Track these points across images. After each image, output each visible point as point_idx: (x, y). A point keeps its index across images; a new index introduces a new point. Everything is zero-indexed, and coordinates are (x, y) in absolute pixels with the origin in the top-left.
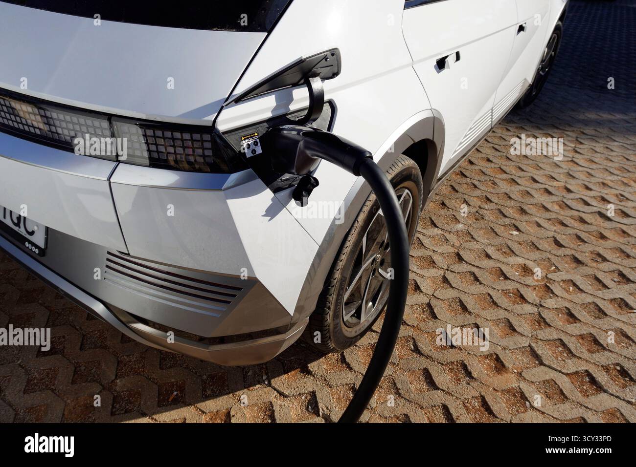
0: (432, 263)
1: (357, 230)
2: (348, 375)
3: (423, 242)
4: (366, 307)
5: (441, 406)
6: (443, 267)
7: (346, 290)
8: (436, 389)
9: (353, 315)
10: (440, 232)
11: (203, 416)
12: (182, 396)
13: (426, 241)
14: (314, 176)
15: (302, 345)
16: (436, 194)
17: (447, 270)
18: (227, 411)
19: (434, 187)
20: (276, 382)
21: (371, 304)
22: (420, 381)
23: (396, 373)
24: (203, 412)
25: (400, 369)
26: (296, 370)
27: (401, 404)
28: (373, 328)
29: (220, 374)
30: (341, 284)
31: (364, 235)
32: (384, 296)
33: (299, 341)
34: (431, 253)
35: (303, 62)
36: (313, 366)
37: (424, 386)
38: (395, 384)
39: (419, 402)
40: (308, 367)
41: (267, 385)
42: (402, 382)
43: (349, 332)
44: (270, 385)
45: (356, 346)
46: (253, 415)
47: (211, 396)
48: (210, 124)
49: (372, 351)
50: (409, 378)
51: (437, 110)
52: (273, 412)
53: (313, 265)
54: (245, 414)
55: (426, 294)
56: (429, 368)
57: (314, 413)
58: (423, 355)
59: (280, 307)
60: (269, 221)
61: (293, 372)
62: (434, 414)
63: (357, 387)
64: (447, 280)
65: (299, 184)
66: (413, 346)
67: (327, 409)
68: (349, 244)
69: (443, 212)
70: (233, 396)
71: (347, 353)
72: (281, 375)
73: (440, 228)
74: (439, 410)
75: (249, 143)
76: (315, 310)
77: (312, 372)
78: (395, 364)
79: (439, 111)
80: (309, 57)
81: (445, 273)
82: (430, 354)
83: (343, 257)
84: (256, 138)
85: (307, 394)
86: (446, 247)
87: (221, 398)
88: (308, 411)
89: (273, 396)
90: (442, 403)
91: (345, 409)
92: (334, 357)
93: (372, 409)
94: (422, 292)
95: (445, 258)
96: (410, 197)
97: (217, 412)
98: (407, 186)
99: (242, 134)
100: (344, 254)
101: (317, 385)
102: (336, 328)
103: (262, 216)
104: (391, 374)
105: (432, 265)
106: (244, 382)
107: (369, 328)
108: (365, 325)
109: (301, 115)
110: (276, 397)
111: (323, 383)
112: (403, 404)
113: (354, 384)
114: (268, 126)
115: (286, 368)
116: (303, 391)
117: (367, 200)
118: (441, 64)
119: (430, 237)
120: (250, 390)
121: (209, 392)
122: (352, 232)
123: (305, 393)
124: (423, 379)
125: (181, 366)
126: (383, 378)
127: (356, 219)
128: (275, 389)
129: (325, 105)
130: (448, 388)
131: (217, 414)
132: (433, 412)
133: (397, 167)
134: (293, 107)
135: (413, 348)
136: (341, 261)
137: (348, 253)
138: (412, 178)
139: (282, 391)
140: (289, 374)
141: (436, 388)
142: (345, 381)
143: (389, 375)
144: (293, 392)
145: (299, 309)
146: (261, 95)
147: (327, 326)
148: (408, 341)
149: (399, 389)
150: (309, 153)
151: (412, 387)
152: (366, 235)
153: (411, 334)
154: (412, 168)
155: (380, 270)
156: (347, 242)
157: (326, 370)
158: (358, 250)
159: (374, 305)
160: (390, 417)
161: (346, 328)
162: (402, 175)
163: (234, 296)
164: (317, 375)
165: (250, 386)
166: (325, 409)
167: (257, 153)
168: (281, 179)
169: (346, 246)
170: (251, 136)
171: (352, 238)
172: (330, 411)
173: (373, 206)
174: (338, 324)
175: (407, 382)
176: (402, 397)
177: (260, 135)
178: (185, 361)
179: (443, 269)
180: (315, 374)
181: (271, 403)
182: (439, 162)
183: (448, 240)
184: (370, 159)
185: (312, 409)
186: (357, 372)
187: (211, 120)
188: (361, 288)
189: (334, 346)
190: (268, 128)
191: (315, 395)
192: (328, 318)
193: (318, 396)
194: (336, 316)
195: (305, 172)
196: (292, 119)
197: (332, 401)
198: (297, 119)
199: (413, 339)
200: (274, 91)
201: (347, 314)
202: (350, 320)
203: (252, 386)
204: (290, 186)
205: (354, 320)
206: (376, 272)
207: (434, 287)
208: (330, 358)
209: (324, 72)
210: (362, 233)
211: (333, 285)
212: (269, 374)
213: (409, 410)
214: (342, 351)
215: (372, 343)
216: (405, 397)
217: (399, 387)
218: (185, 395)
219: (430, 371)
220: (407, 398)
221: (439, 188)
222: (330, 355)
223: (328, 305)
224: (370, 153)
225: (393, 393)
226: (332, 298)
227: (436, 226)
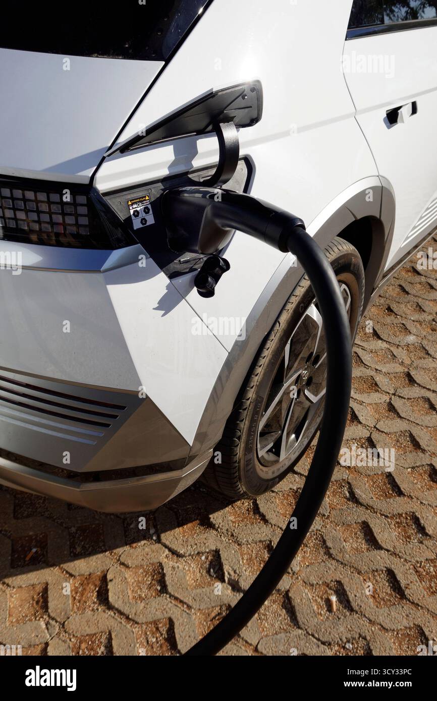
0: (374, 386)
1: (278, 335)
2: (262, 529)
3: (362, 358)
4: (287, 442)
5: (386, 571)
6: (388, 391)
7: (262, 416)
8: (379, 549)
9: (270, 451)
10: (385, 345)
11: (71, 580)
12: (43, 554)
13: (366, 358)
14: (224, 257)
15: (201, 489)
16: (380, 296)
17: (394, 394)
18: (102, 574)
19: (379, 284)
20: (167, 537)
21: (293, 436)
22: (357, 538)
23: (326, 527)
24: (71, 575)
25: (331, 522)
26: (194, 522)
27: (333, 568)
28: (296, 468)
29: (94, 526)
30: (256, 407)
31: (286, 343)
32: (311, 426)
33: (197, 484)
34: (373, 373)
35: (214, 96)
36: (216, 518)
37: (362, 544)
38: (324, 542)
39: (355, 566)
40: (210, 518)
41: (155, 541)
42: (334, 539)
43: (266, 473)
44: (159, 541)
45: (273, 492)
46: (136, 580)
47: (81, 554)
48: (87, 182)
49: (294, 498)
50: (343, 533)
51: (386, 179)
52: (164, 575)
53: (220, 378)
54: (126, 579)
55: (365, 426)
56: (369, 521)
57: (217, 577)
58: (362, 505)
59: (176, 433)
60: (163, 316)
61: (189, 525)
62: (376, 581)
63: (274, 544)
64: (394, 407)
65: (202, 268)
66: (349, 492)
67: (235, 572)
68: (267, 353)
69: (389, 319)
70: (111, 554)
71: (261, 501)
72: (175, 528)
73: (385, 341)
74: (382, 576)
75: (138, 209)
76: (220, 441)
77: (214, 525)
78: (324, 515)
79: (389, 179)
80: (222, 90)
81: (391, 399)
82: (371, 503)
83: (260, 370)
84: (147, 203)
85: (208, 553)
86: (393, 365)
87: (94, 558)
88: (210, 575)
89: (163, 556)
90: (385, 567)
91: (258, 573)
92: (244, 505)
93: (293, 574)
94: (360, 423)
95: (391, 380)
96: (347, 295)
97: (90, 575)
98: (345, 280)
99: (129, 197)
100: (260, 367)
101: (222, 542)
102: (247, 465)
103: (154, 309)
104: (320, 528)
105: (374, 388)
106: (126, 536)
107: (291, 469)
108: (285, 464)
109: (206, 175)
110: (167, 557)
111: (229, 540)
112: (334, 567)
113: (271, 542)
114: (163, 187)
115: (180, 519)
116: (203, 549)
117: (291, 294)
118: (392, 117)
119: (372, 352)
120: (133, 548)
121: (78, 550)
122: (272, 337)
123: (205, 552)
124: (362, 535)
125: (42, 515)
126: (308, 534)
127: (277, 321)
128: (166, 547)
129: (239, 162)
130: (394, 547)
131: (90, 578)
132: (374, 578)
133: (332, 253)
134: (197, 163)
135: (348, 495)
136: (256, 376)
137: (266, 364)
138: (352, 268)
139: (176, 549)
140: (185, 527)
141: (378, 547)
142: (258, 537)
143: (317, 530)
144: (190, 550)
145: (200, 436)
146: (155, 144)
147: (236, 461)
148: (341, 486)
149: (330, 548)
150: (218, 222)
151: (347, 546)
152: (289, 342)
153: (345, 477)
154: (352, 255)
155: (307, 392)
156: (264, 350)
157: (233, 522)
158: (279, 361)
159: (297, 438)
160: (317, 583)
161: (261, 467)
162: (339, 264)
163: (115, 417)
164: (221, 529)
165: (133, 542)
166: (232, 573)
167: (148, 224)
168: (180, 261)
169: (263, 355)
170: (141, 200)
171: (272, 345)
172: (238, 575)
173: (299, 303)
174: (250, 460)
175: (340, 540)
176: (334, 559)
177: (153, 200)
178: (47, 508)
179: (389, 393)
180: (219, 527)
181: (161, 564)
182: (386, 248)
183: (395, 356)
184: (301, 229)
185: (215, 573)
186: (275, 525)
187: (88, 177)
188: (281, 414)
189: (244, 490)
190: (164, 190)
191: (219, 555)
192: (238, 451)
193: (224, 555)
194: (249, 449)
195: (211, 250)
196: (196, 179)
197: (241, 562)
198: (202, 180)
199: (349, 483)
200: (171, 140)
201: (262, 448)
202: (266, 456)
203: (135, 542)
204: (192, 270)
205: (271, 457)
206: (302, 393)
207: (377, 416)
208: (240, 508)
209: (240, 115)
210: (284, 340)
211: (245, 407)
212: (158, 527)
213: (342, 575)
214: (254, 497)
215: (295, 488)
216: (338, 558)
217: (329, 546)
218: (47, 552)
219: (371, 526)
220: (340, 560)
221: (385, 287)
222: (239, 503)
223: (239, 433)
224: (301, 221)
225: (322, 553)
226: (244, 425)
227: (379, 338)
